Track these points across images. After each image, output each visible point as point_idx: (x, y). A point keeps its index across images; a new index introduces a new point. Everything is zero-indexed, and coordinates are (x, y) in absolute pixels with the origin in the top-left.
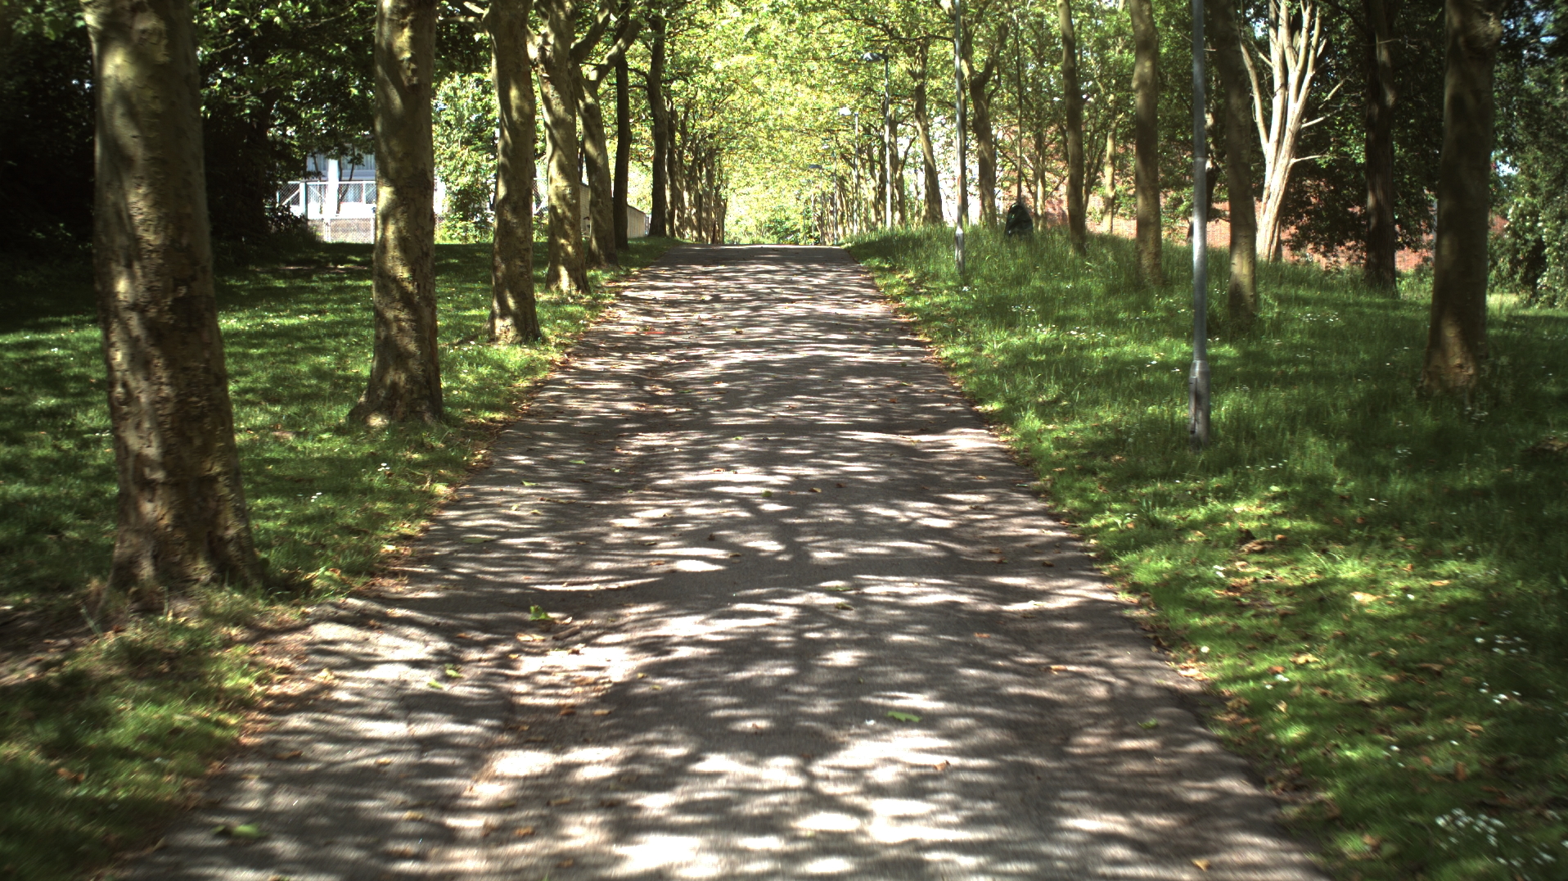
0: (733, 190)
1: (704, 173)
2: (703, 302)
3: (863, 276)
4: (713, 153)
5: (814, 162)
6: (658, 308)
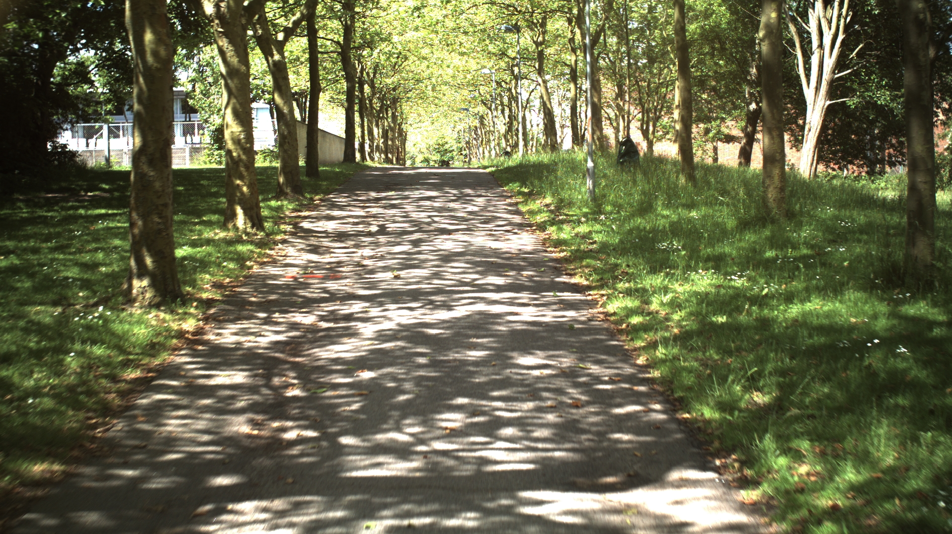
0: (411, 125)
1: (390, 115)
2: (370, 234)
3: (509, 201)
4: (395, 101)
5: (463, 106)
6: (326, 242)
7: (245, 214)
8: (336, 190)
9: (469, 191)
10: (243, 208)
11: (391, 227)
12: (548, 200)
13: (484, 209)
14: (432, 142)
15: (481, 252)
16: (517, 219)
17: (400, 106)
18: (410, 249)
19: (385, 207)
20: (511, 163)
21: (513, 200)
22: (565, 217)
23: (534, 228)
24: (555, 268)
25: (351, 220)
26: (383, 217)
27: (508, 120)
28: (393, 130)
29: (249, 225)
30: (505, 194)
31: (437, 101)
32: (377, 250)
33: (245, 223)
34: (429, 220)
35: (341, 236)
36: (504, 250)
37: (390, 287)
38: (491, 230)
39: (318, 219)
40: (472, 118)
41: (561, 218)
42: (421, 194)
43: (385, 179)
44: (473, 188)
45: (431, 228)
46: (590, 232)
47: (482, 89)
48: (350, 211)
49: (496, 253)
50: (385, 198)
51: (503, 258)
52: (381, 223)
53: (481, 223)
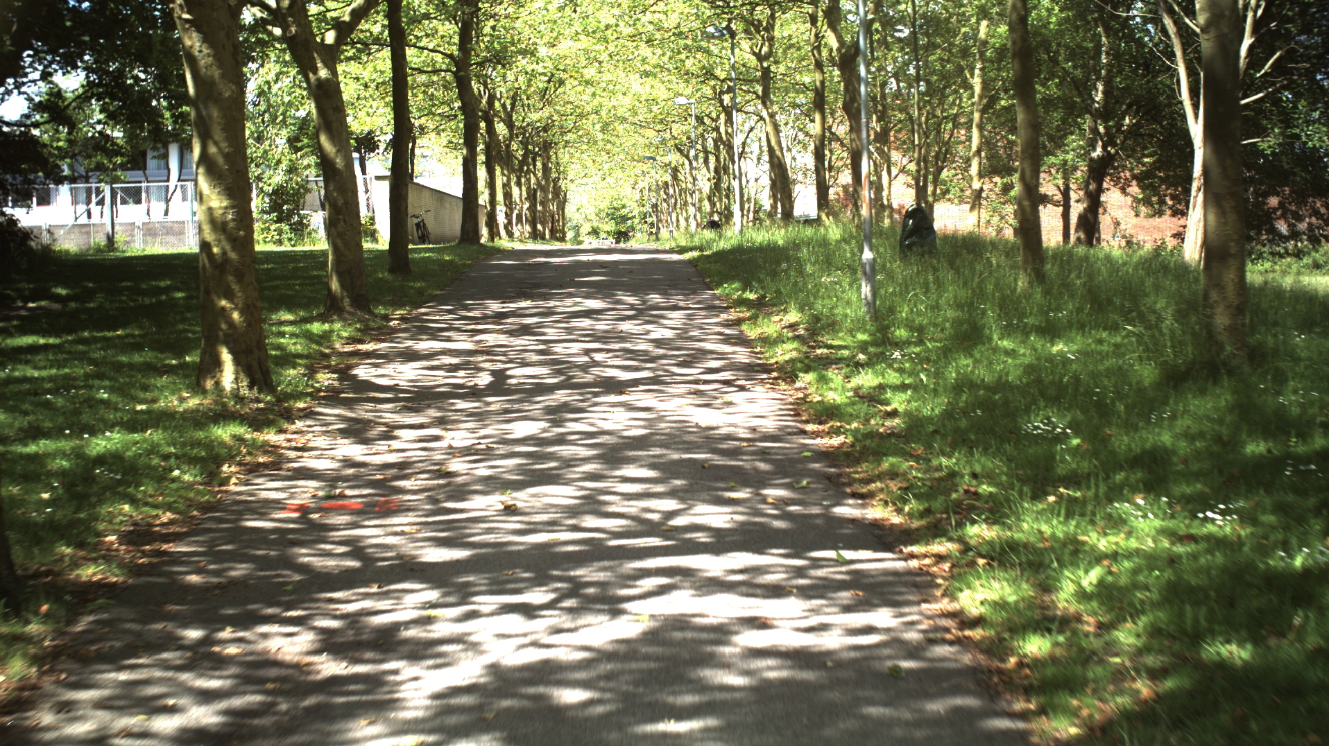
0: (572, 181)
1: (539, 167)
2: (474, 392)
5: (648, 154)
6: (389, 414)
7: (237, 362)
8: (433, 298)
9: (656, 298)
10: (231, 352)
11: (518, 374)
12: (793, 316)
13: (683, 334)
14: (604, 205)
15: (680, 437)
16: (742, 355)
17: (556, 153)
18: (545, 431)
19: (511, 333)
20: (723, 245)
21: (733, 315)
22: (825, 351)
23: (775, 374)
24: (829, 478)
25: (448, 360)
26: (504, 354)
27: (713, 174)
28: (544, 189)
29: (245, 384)
30: (717, 302)
31: (609, 146)
32: (483, 432)
33: (236, 379)
34: (586, 359)
35: (418, 398)
36: (724, 431)
37: (490, 538)
38: (696, 382)
39: (388, 357)
40: (661, 172)
41: (819, 351)
42: (576, 304)
43: (520, 275)
44: (664, 293)
45: (589, 378)
46: (881, 387)
47: (677, 129)
48: (449, 339)
49: (709, 439)
50: (513, 314)
51: (724, 453)
52: (500, 366)
53: (678, 365)
